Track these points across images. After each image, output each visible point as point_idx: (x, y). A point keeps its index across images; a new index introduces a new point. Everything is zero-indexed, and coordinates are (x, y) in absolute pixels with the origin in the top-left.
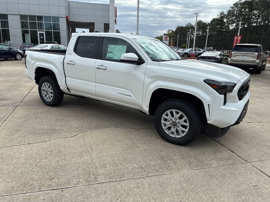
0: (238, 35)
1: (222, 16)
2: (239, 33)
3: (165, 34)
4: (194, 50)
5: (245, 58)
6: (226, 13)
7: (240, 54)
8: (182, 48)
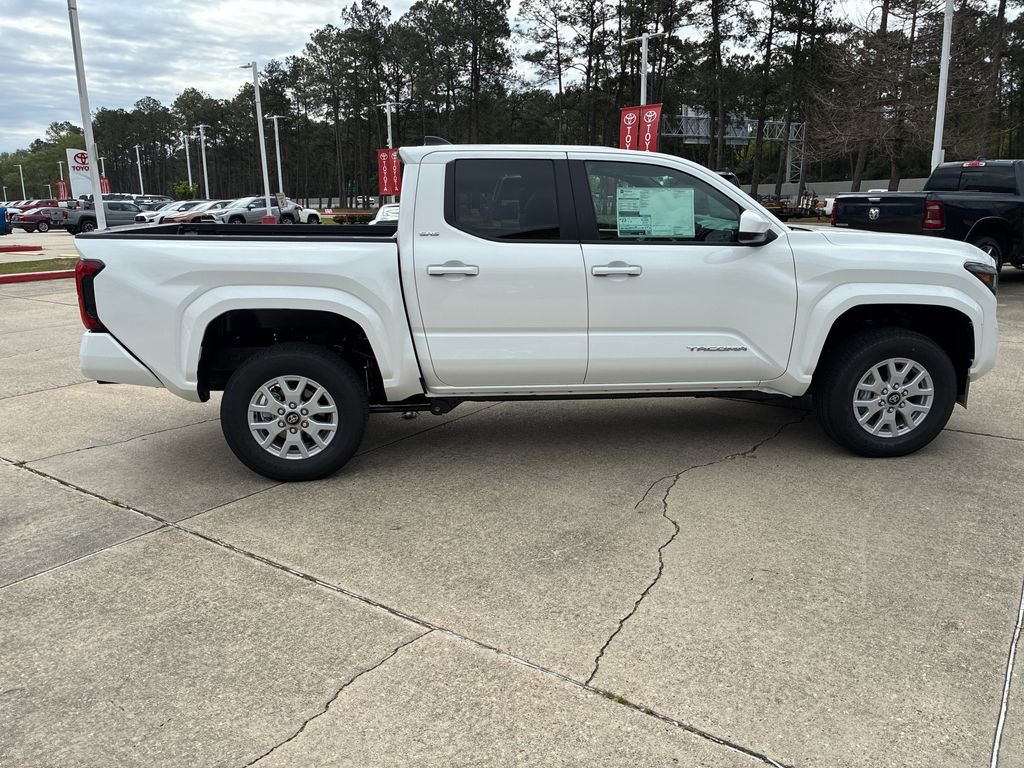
0: (390, 146)
1: (277, 79)
2: (390, 140)
3: (38, 141)
4: (268, 203)
6: (286, 68)
8: (176, 198)
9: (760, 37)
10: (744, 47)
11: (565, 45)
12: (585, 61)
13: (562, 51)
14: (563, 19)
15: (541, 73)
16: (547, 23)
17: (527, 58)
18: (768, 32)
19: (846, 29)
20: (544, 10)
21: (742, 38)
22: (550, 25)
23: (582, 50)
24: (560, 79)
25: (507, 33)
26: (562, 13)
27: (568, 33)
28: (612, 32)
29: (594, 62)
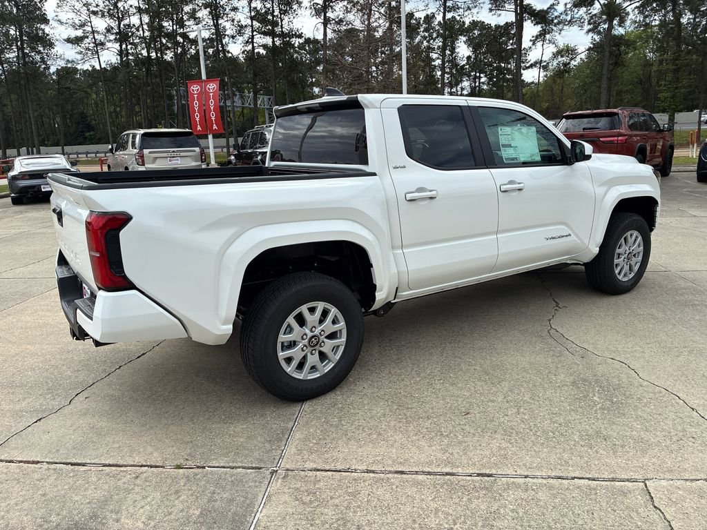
5: (176, 162)
7: (165, 155)
9: (246, 37)
10: (235, 43)
11: (98, 32)
12: (117, 46)
13: (96, 37)
14: (95, 13)
15: (81, 53)
16: (82, 15)
17: (69, 40)
18: (251, 34)
19: (300, 36)
20: (78, 6)
21: (233, 37)
22: (84, 17)
23: (112, 37)
24: (98, 58)
25: (46, 21)
26: (92, 9)
27: (100, 24)
28: (134, 25)
29: (124, 46)
